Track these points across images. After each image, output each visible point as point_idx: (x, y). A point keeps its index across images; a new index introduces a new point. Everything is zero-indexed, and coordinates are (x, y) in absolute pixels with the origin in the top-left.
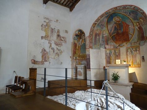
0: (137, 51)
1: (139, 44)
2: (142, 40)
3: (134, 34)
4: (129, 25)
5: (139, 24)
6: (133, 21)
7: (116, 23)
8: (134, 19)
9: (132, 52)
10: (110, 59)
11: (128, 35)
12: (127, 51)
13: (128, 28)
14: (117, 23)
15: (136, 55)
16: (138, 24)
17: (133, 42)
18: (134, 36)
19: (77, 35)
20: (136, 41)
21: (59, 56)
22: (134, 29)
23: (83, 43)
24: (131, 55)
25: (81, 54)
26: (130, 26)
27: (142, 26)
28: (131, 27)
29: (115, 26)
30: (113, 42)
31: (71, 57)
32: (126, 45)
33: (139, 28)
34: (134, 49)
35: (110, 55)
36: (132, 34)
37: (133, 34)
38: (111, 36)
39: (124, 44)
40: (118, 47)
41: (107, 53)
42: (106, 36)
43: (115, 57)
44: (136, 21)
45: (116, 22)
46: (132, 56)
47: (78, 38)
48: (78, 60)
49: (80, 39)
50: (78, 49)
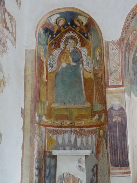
47: (49, 43)
48: (46, 126)
49: (53, 47)
50: (47, 83)
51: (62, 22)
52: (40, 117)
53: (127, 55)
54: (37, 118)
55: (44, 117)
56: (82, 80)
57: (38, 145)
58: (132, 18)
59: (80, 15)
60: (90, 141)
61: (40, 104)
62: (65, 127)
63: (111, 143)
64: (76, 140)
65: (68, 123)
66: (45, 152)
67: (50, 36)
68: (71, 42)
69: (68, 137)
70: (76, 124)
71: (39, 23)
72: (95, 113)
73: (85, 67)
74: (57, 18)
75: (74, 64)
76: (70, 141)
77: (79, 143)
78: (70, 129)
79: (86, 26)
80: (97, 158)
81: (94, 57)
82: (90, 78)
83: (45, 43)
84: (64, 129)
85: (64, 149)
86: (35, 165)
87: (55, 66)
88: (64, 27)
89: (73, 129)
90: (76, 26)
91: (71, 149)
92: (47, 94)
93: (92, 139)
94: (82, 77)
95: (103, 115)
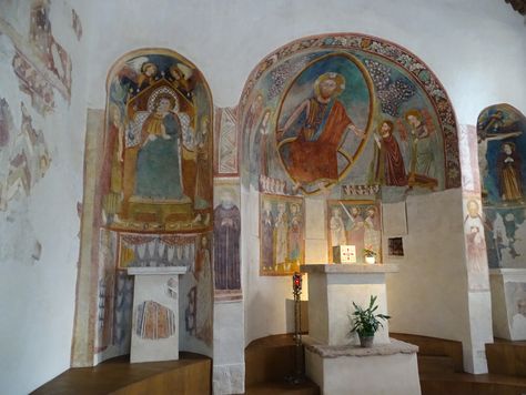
0: (368, 219)
1: (379, 195)
2: (392, 184)
3: (358, 157)
4: (350, 122)
5: (391, 132)
6: (376, 113)
7: (315, 98)
8: (384, 109)
9: (345, 219)
10: (272, 242)
11: (333, 156)
12: (329, 215)
13: (342, 132)
14: (319, 99)
15: (362, 229)
16: (386, 127)
17: (353, 184)
18: (354, 164)
19: (127, 80)
20: (365, 184)
21: (27, 187)
22: (363, 140)
23: (152, 137)
24: (343, 231)
25: (135, 199)
26: (351, 127)
27: (398, 139)
28: (355, 130)
29: (306, 107)
30: (281, 169)
31: (81, 208)
32: (324, 190)
33: (385, 142)
34: (354, 211)
35: (273, 223)
36: (350, 157)
37: (354, 158)
38: (279, 141)
39: (320, 184)
40: (297, 192)
41: (265, 213)
42: (266, 137)
43: (288, 234)
44: (387, 116)
45: (317, 92)
46: (347, 234)
47: (129, 101)
48: (118, 230)
49: (135, 108)
50: (123, 164)
51: (151, 71)
52: (110, 216)
53: (247, 131)
54: (105, 219)
55: (116, 216)
56: (180, 162)
57: (106, 260)
58: (258, 78)
59: (181, 62)
60: (187, 253)
61: (110, 197)
62: (150, 232)
63: (217, 257)
64: (166, 251)
65: (155, 226)
66: (117, 270)
67: (132, 90)
68: (165, 103)
69: (155, 247)
70: (167, 228)
71: (113, 67)
72: (196, 212)
73: (184, 143)
74: (144, 64)
75: (168, 137)
76: (157, 253)
77: (170, 257)
78: (157, 236)
79: (189, 80)
80: (197, 277)
81: (199, 129)
82: (192, 161)
83: (121, 100)
84: (148, 235)
85: (148, 265)
86: (100, 290)
87: (138, 138)
88: (154, 78)
89: (162, 235)
90: (174, 79)
91: (158, 266)
92: (122, 182)
93: (190, 250)
94: (180, 157)
95: (208, 215)
